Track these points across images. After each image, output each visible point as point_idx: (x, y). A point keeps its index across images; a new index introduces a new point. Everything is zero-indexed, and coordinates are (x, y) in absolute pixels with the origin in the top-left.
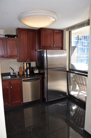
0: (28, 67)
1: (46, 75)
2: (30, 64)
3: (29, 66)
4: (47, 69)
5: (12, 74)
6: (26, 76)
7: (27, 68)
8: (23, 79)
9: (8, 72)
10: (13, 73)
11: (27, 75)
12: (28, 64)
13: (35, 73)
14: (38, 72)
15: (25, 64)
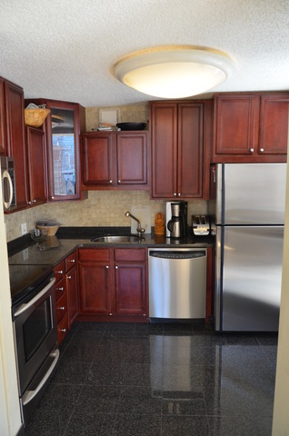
0: (177, 215)
1: (219, 244)
2: (183, 206)
3: (180, 213)
4: (222, 225)
5: (134, 231)
6: (169, 240)
7: (173, 217)
8: (150, 249)
9: (126, 225)
10: (138, 231)
11: (173, 238)
12: (177, 207)
13: (196, 233)
14: (207, 233)
15: (169, 204)
